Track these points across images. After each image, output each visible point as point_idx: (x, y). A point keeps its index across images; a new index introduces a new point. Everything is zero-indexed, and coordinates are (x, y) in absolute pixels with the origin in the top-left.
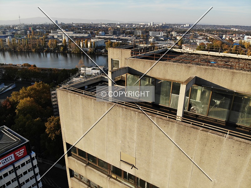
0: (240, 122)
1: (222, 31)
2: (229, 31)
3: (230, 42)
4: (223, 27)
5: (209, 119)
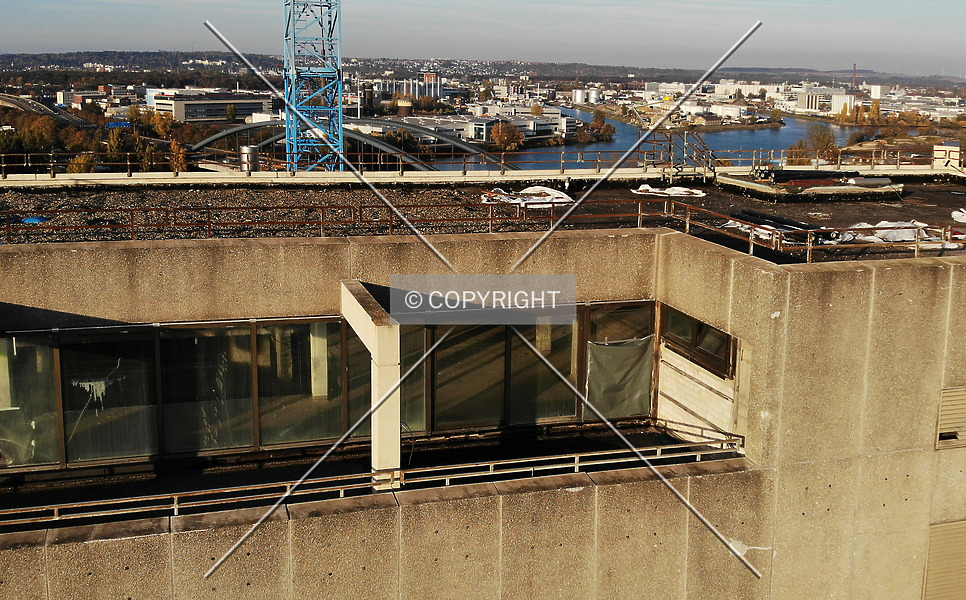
0: (210, 442)
1: (48, 76)
2: (77, 76)
3: (92, 118)
4: (50, 59)
5: (75, 474)
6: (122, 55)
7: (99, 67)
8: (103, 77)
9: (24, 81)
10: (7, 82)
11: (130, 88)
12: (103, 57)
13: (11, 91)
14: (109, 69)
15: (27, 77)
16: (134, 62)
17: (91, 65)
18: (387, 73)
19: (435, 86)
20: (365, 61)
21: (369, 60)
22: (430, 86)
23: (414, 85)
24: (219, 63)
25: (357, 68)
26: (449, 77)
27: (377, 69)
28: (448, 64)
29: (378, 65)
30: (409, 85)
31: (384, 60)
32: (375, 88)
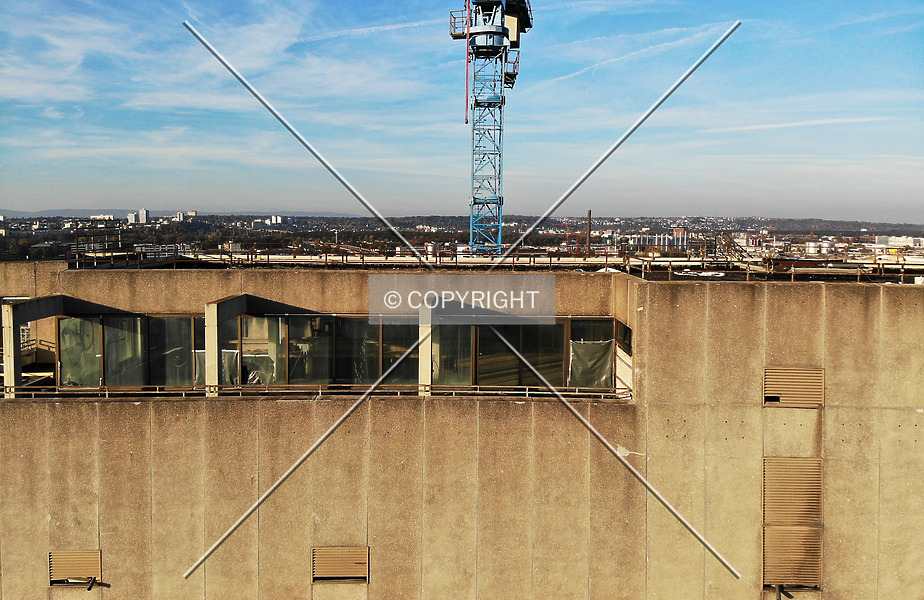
6: (444, 219)
7: (427, 229)
8: (429, 237)
9: (375, 238)
10: (363, 239)
11: (447, 244)
12: (431, 220)
13: (365, 246)
14: (434, 230)
15: (377, 235)
16: (451, 225)
17: (421, 227)
18: (644, 230)
19: (683, 239)
20: (626, 220)
21: (630, 219)
22: (678, 239)
23: (664, 239)
24: (512, 225)
25: (619, 226)
26: (697, 232)
27: (636, 226)
28: (697, 221)
29: (637, 223)
30: (659, 239)
31: (642, 218)
32: (631, 242)
